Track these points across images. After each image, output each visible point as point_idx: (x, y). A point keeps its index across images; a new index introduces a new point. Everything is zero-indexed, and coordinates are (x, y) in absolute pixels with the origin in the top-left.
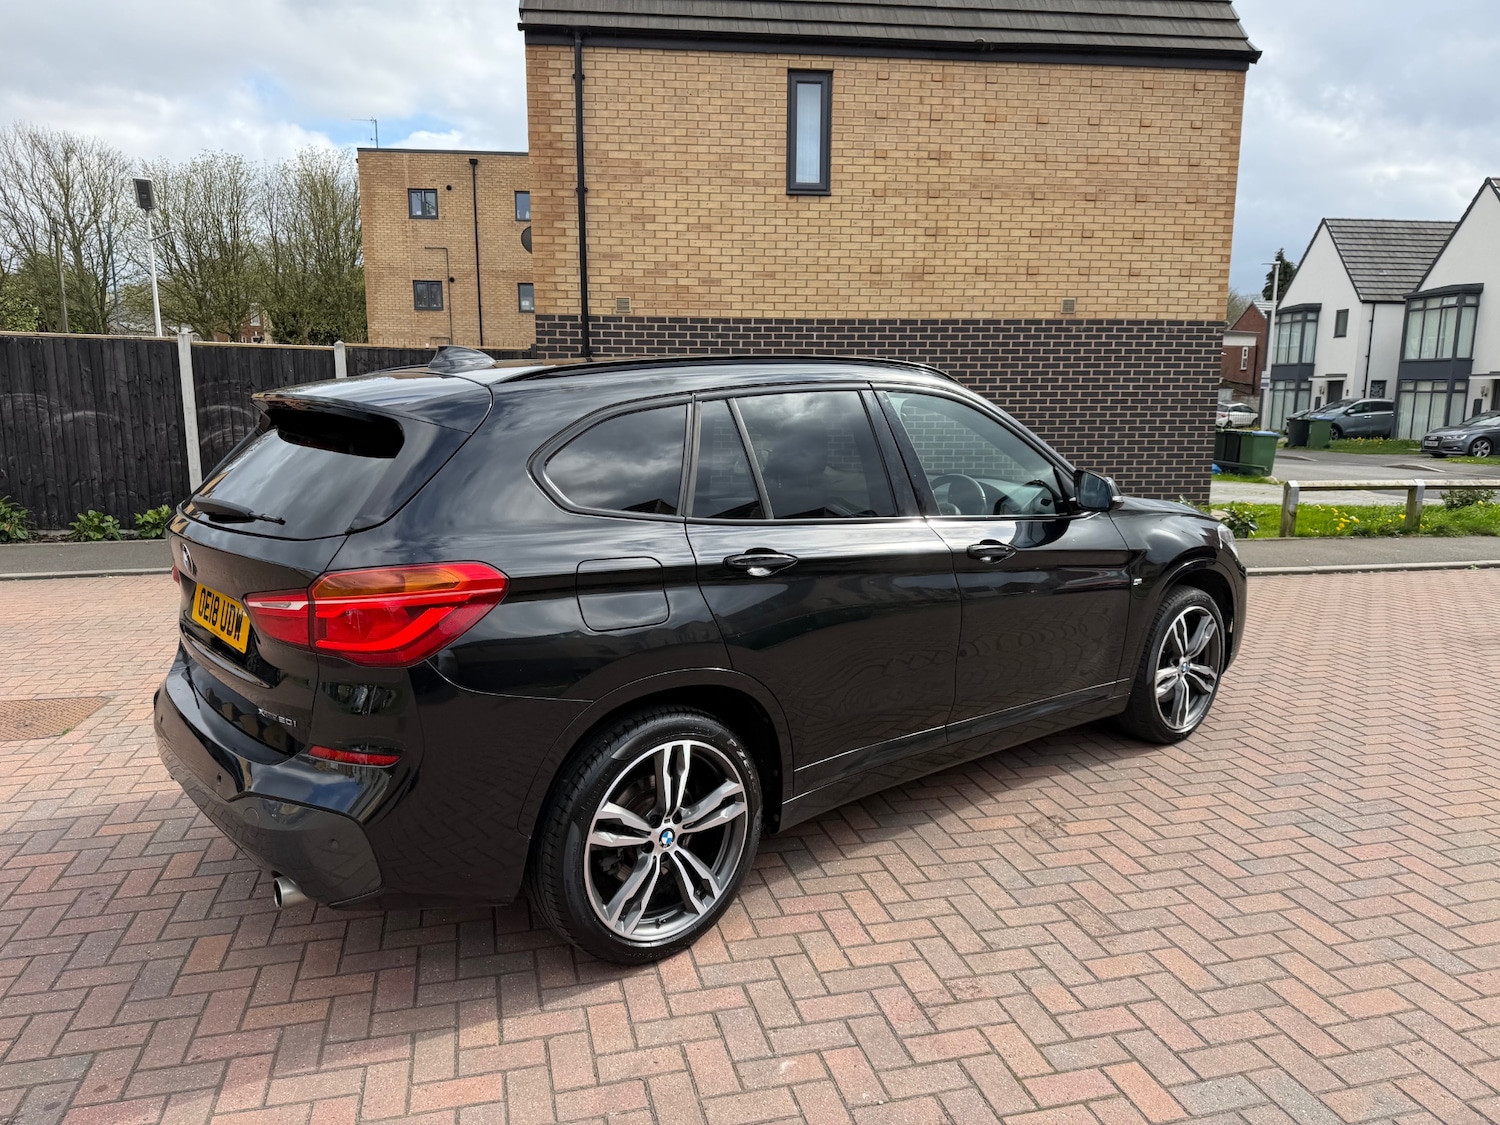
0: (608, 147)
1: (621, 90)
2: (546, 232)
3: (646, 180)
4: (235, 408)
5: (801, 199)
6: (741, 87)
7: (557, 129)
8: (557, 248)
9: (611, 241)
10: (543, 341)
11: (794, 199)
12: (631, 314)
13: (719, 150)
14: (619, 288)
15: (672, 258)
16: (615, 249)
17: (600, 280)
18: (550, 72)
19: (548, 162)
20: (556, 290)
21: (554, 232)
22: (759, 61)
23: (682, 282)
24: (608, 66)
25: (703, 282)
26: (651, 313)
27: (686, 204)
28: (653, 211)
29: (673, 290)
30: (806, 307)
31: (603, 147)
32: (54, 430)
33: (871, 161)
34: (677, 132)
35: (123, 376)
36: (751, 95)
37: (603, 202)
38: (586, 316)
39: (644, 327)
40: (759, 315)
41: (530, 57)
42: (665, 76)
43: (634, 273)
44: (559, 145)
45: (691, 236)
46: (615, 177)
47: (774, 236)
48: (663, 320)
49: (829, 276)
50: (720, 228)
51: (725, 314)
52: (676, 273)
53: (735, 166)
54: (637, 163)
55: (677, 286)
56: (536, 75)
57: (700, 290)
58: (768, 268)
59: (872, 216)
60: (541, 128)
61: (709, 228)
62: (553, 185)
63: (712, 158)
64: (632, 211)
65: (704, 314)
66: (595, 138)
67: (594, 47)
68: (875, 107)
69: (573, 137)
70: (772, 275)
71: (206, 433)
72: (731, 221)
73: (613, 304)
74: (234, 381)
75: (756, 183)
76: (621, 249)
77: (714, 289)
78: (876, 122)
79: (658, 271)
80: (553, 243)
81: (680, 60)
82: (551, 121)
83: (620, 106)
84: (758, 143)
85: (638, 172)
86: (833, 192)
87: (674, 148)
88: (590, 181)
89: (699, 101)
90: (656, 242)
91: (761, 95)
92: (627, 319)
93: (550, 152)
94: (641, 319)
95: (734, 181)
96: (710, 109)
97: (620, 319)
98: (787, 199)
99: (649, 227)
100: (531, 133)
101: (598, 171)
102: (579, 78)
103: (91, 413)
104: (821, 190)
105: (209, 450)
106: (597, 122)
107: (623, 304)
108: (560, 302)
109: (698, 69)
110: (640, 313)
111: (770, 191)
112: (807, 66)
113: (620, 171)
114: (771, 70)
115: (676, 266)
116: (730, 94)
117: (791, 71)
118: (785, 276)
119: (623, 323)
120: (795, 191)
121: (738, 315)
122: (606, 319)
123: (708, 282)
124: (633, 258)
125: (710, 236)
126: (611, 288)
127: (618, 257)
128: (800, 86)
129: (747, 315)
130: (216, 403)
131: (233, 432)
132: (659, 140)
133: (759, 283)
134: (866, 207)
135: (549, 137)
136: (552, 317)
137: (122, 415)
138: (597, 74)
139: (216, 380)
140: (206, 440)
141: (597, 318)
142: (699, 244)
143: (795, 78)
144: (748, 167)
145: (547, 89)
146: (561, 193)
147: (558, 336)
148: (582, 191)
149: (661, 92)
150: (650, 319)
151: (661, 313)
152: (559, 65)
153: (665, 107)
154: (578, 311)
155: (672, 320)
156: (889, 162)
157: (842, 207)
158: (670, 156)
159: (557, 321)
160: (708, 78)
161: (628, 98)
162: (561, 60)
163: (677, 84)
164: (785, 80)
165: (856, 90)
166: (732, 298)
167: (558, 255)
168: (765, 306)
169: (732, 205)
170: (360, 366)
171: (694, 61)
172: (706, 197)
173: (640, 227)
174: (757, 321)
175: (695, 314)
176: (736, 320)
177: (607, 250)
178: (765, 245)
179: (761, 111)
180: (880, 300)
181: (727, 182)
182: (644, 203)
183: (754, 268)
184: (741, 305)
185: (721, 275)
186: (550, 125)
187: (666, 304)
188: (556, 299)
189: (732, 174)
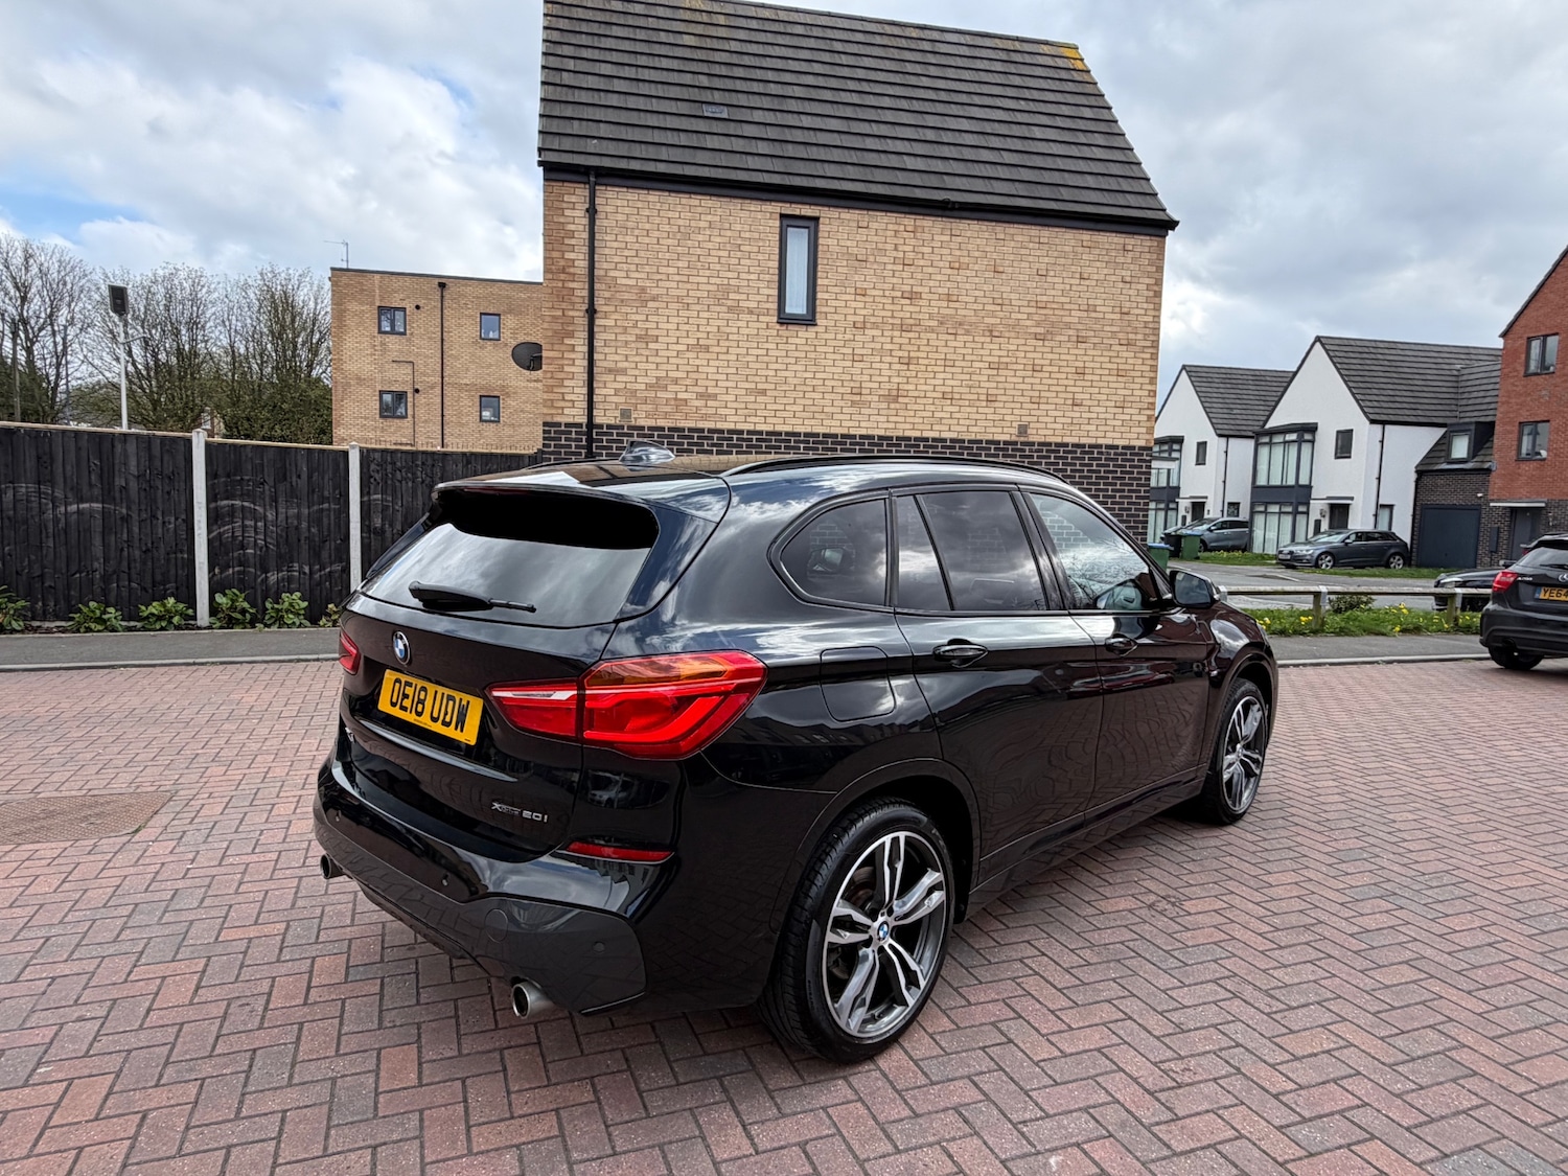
0: (616, 274)
1: (630, 224)
2: (556, 347)
3: (650, 304)
4: (246, 504)
5: (790, 327)
6: (738, 227)
7: (571, 256)
8: (566, 362)
9: (617, 358)
10: (550, 446)
11: (784, 327)
12: (633, 423)
13: (718, 281)
14: (622, 400)
15: (672, 374)
16: (620, 365)
17: (604, 391)
18: (565, 205)
19: (560, 285)
20: (564, 399)
21: (563, 348)
22: (754, 206)
23: (680, 396)
24: (619, 203)
25: (700, 396)
26: (652, 423)
27: (687, 327)
28: (656, 332)
29: (673, 403)
30: (794, 421)
31: (612, 274)
32: (56, 520)
33: (852, 297)
34: (680, 264)
35: (133, 469)
36: (747, 235)
37: (610, 323)
38: (591, 424)
39: (645, 435)
40: (751, 427)
41: (547, 191)
42: (670, 214)
43: (638, 386)
44: (572, 270)
45: (690, 355)
46: (622, 301)
47: (766, 359)
48: (663, 429)
49: (815, 395)
50: (717, 349)
51: (720, 426)
52: (677, 388)
53: (732, 296)
54: (643, 290)
55: (676, 399)
56: (552, 209)
57: (697, 403)
58: (760, 386)
59: (852, 344)
60: (555, 254)
61: (707, 349)
62: (564, 305)
63: (711, 288)
64: (638, 332)
65: (700, 425)
66: (605, 266)
67: (606, 185)
68: (855, 251)
69: (585, 264)
70: (764, 392)
71: (215, 527)
72: (727, 344)
73: (617, 413)
74: (246, 478)
75: (750, 311)
76: (626, 365)
77: (710, 403)
78: (857, 264)
79: (659, 385)
80: (563, 358)
81: (684, 201)
82: (565, 248)
83: (628, 239)
84: (752, 277)
85: (643, 297)
86: (818, 322)
87: (677, 278)
88: (598, 302)
89: (701, 238)
90: (658, 360)
91: (756, 235)
92: (630, 428)
93: (563, 276)
94: (642, 428)
95: (730, 309)
96: (710, 245)
97: (622, 427)
98: (778, 326)
99: (651, 346)
100: (545, 258)
101: (607, 294)
102: (592, 212)
103: (97, 506)
104: (807, 320)
105: (217, 544)
106: (607, 251)
107: (625, 414)
108: (566, 411)
109: (700, 210)
110: (641, 423)
111: (762, 318)
112: (797, 213)
113: (626, 296)
114: (766, 215)
115: (676, 381)
116: (729, 233)
117: (783, 216)
118: (775, 393)
119: (626, 430)
120: (785, 320)
121: (732, 426)
122: (609, 427)
123: (705, 396)
124: (637, 373)
125: (708, 356)
127: (624, 372)
128: (790, 229)
129: (740, 427)
130: (227, 499)
131: (244, 527)
132: (663, 270)
133: (752, 399)
134: (847, 337)
135: (562, 263)
136: (559, 425)
137: (129, 508)
138: (609, 209)
139: (228, 476)
140: (215, 533)
141: (601, 426)
142: (698, 362)
143: (786, 222)
144: (744, 297)
145: (562, 220)
146: (571, 313)
147: (563, 442)
148: (592, 312)
149: (667, 228)
150: (651, 428)
151: (661, 423)
152: (573, 199)
153: (670, 242)
154: (584, 420)
155: (670, 429)
156: (867, 299)
157: (826, 336)
158: (673, 285)
159: (563, 428)
160: (709, 218)
161: (636, 232)
162: (577, 195)
163: (681, 222)
164: (777, 223)
165: (839, 236)
166: (727, 411)
167: (566, 369)
168: (757, 420)
169: (728, 330)
170: (373, 467)
171: (697, 203)
172: (704, 322)
173: (644, 346)
174: (749, 432)
175: (692, 425)
176: (731, 432)
177: (612, 365)
178: (758, 366)
179: (756, 249)
180: (860, 418)
181: (725, 309)
182: (648, 325)
183: (747, 385)
184: (735, 418)
185: (717, 391)
186: (563, 252)
187: (666, 415)
188: (563, 408)
189: (729, 303)
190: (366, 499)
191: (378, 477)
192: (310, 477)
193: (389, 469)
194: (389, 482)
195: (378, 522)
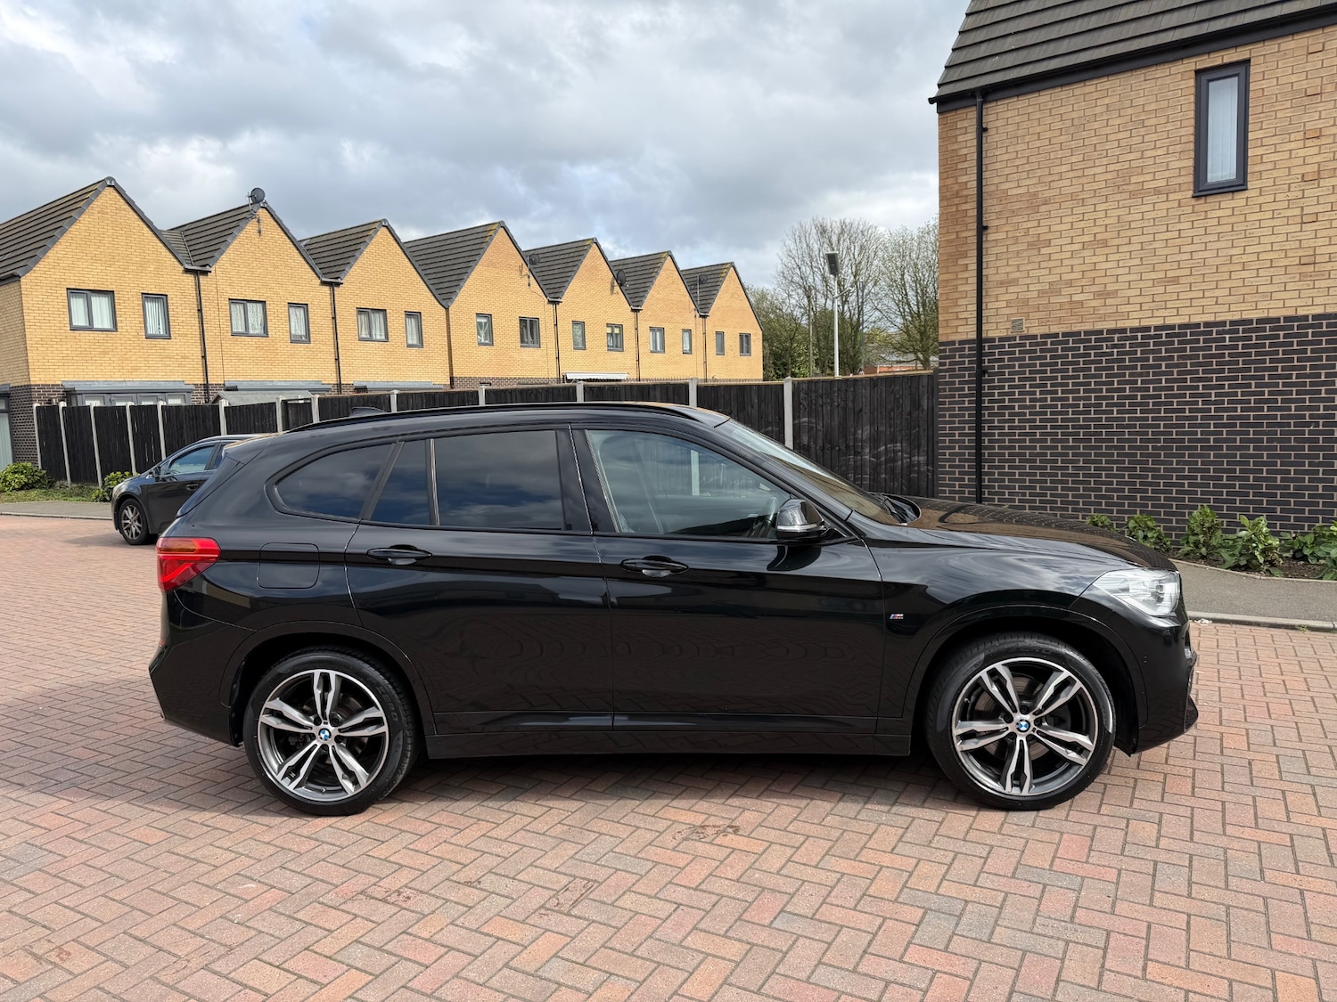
0: (1007, 185)
1: (1020, 133)
2: (951, 270)
3: (1043, 209)
5: (1210, 199)
6: (1141, 101)
7: (964, 179)
8: (960, 282)
9: (1008, 269)
10: (944, 364)
11: (1202, 201)
12: (1025, 333)
13: (1117, 167)
14: (1014, 310)
15: (1065, 277)
16: (1011, 276)
17: (996, 305)
18: (958, 132)
19: (954, 209)
20: (958, 318)
21: (958, 269)
22: (1160, 72)
23: (1075, 298)
24: (1009, 114)
25: (1098, 295)
26: (1045, 330)
27: (1082, 224)
29: (1067, 307)
30: (1216, 308)
31: (1003, 186)
33: (1301, 144)
34: (1074, 159)
36: (1153, 106)
37: (1001, 236)
38: (980, 339)
39: (1037, 344)
40: (1159, 322)
41: (942, 123)
42: (1063, 110)
43: (1030, 295)
44: (965, 193)
45: (1085, 253)
46: (1013, 211)
47: (1178, 241)
48: (1056, 335)
49: (1245, 274)
50: (1116, 242)
51: (1121, 325)
52: (1071, 290)
53: (1134, 180)
54: (1035, 195)
55: (1071, 302)
56: (946, 137)
57: (1094, 303)
58: (1170, 274)
59: (1301, 203)
60: (950, 181)
61: (1105, 244)
62: (958, 228)
63: (1109, 176)
64: (1029, 239)
65: (1098, 326)
66: (996, 180)
67: (997, 100)
68: (1305, 84)
69: (974, 184)
70: (1176, 280)
72: (1129, 233)
73: (1009, 325)
75: (1157, 191)
76: (1017, 275)
77: (1109, 302)
78: (1306, 101)
79: (1053, 290)
80: (957, 278)
81: (1078, 92)
82: (958, 173)
83: (1019, 148)
84: (1160, 152)
85: (1034, 203)
86: (1249, 187)
87: (1071, 174)
88: (989, 219)
89: (1096, 125)
90: (1051, 264)
91: (1164, 104)
92: (1021, 338)
93: (956, 201)
94: (1035, 337)
95: (1132, 195)
96: (1108, 130)
97: (1014, 338)
98: (1193, 202)
99: (1044, 251)
100: (941, 188)
101: (998, 209)
102: (982, 130)
104: (1238, 186)
106: (998, 166)
107: (1017, 324)
108: (960, 329)
109: (1095, 95)
110: (1033, 331)
111: (1172, 197)
112: (1218, 62)
113: (1017, 206)
114: (1176, 78)
115: (1070, 283)
116: (1130, 111)
117: (1198, 72)
118: (1191, 279)
119: (1018, 341)
120: (1203, 190)
121: (1136, 324)
122: (1001, 339)
123: (1104, 295)
124: (1028, 281)
125: (1106, 250)
126: (1007, 311)
127: (1015, 282)
128: (1211, 84)
129: (1145, 323)
132: (1056, 170)
133: (1161, 289)
134: (1292, 195)
135: (956, 187)
136: (953, 343)
138: (999, 123)
141: (993, 340)
142: (1095, 259)
143: (1204, 78)
144: (1149, 177)
145: (955, 147)
146: (964, 234)
147: (957, 359)
148: (982, 229)
149: (1059, 125)
150: (1043, 336)
151: (1054, 330)
152: (965, 124)
153: (1062, 139)
154: (972, 336)
155: (1064, 335)
156: (1323, 141)
157: (1261, 200)
158: (1067, 183)
159: (957, 346)
160: (1107, 101)
161: (1027, 139)
162: (966, 119)
163: (1074, 115)
164: (1192, 82)
165: (1279, 73)
166: (1128, 308)
167: (961, 288)
168: (1166, 313)
169: (1130, 218)
170: (802, 395)
171: (1092, 88)
172: (1102, 214)
173: (1036, 252)
174: (1157, 328)
175: (1088, 327)
176: (1133, 330)
177: (1003, 277)
178: (1167, 251)
179: (1163, 120)
180: (1314, 293)
181: (1126, 196)
182: (1040, 230)
183: (1153, 275)
184: (1140, 315)
185: (1116, 287)
186: (956, 177)
187: (1060, 320)
188: (957, 327)
189: (1131, 188)
190: (797, 422)
191: (805, 403)
192: (759, 407)
193: (813, 397)
194: (814, 407)
195: (805, 440)
